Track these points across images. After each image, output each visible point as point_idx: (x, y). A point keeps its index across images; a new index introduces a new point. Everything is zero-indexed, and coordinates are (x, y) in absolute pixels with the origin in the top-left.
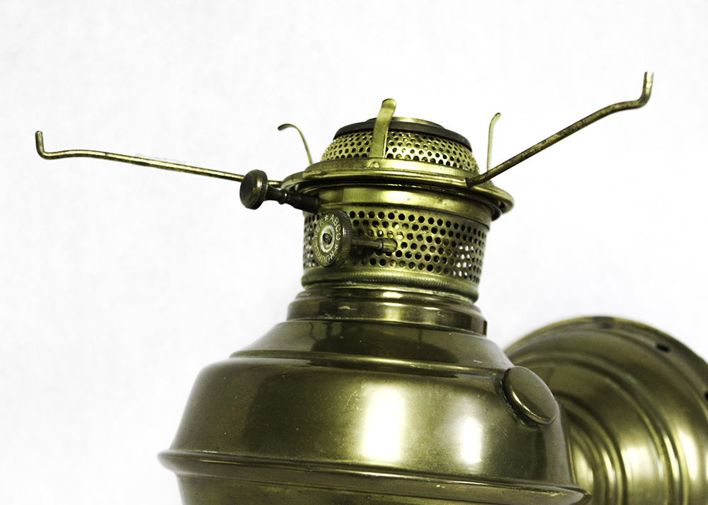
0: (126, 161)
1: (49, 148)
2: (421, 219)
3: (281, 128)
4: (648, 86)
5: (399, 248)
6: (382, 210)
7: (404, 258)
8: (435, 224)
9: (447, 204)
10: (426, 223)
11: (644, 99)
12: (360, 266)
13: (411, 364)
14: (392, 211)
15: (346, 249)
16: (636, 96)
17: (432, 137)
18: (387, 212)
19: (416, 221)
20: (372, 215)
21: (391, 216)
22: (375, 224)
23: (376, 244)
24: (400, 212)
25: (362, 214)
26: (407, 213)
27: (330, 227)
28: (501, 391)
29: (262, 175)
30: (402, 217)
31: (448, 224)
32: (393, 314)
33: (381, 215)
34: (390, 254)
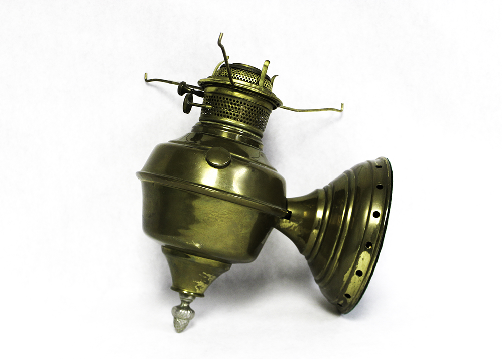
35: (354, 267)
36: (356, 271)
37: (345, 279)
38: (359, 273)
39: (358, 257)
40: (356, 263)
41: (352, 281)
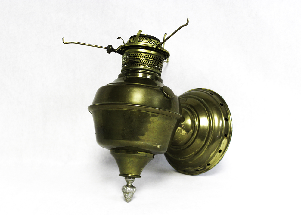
0: (82, 44)
1: (65, 41)
2: (146, 55)
3: (118, 38)
4: (188, 21)
5: (141, 62)
6: (137, 53)
7: (142, 64)
8: (149, 56)
9: (152, 52)
10: (147, 56)
11: (187, 23)
12: (133, 66)
13: (141, 84)
14: (140, 53)
15: (128, 60)
16: (185, 23)
17: (150, 38)
18: (139, 54)
19: (145, 56)
20: (135, 54)
21: (140, 55)
22: (136, 56)
23: (136, 60)
24: (141, 54)
25: (133, 54)
26: (143, 54)
27: (125, 56)
28: (161, 90)
29: (111, 46)
30: (142, 55)
31: (152, 57)
32: (141, 75)
33: (137, 54)
34: (139, 63)
35: (218, 148)
36: (219, 150)
37: (211, 156)
38: (220, 151)
39: (221, 143)
40: (220, 146)
41: (215, 156)
